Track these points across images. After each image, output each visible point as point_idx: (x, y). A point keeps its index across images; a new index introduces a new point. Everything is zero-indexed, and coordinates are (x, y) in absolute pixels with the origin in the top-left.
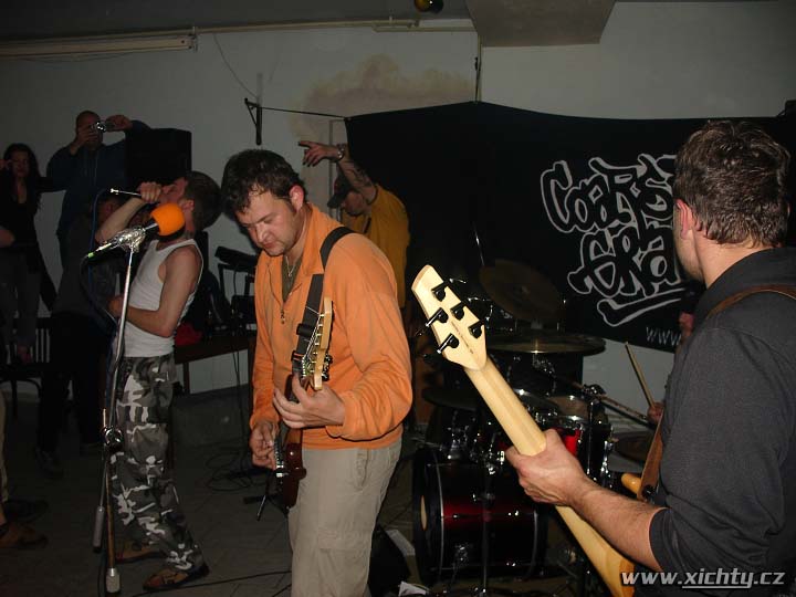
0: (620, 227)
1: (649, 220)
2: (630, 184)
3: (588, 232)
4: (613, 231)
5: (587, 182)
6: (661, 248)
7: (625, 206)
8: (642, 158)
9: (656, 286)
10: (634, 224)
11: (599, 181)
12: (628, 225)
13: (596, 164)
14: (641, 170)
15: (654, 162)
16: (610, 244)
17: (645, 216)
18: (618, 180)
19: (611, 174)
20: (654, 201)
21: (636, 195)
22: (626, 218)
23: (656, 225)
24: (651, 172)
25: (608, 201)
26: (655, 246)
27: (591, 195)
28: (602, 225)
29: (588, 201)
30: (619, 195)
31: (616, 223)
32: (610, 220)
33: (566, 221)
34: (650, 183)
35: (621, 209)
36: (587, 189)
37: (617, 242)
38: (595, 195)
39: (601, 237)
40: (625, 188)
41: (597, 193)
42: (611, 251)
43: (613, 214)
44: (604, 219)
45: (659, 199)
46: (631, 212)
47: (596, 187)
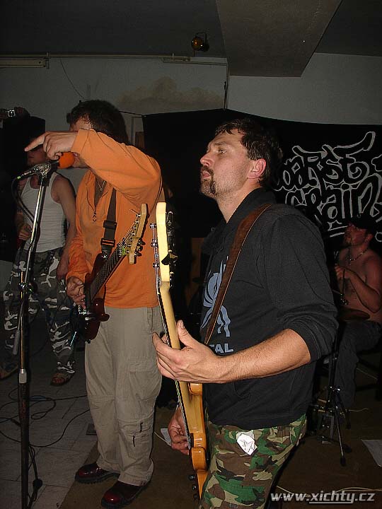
0: (310, 188)
1: (327, 185)
2: (317, 162)
3: (290, 191)
4: (305, 191)
5: (291, 160)
6: (334, 201)
7: (313, 175)
8: (325, 147)
9: (331, 224)
10: (318, 186)
11: (298, 160)
12: (315, 187)
13: (296, 150)
14: (324, 154)
15: (332, 150)
16: (304, 199)
17: (325, 182)
18: (310, 160)
19: (306, 156)
20: (331, 174)
21: (320, 169)
22: (314, 183)
23: (332, 188)
24: (330, 156)
25: (303, 172)
26: (331, 200)
27: (293, 168)
28: (299, 187)
29: (291, 172)
30: (310, 169)
31: (308, 185)
32: (304, 184)
34: (329, 162)
35: (311, 178)
36: (291, 165)
37: (308, 197)
38: (295, 169)
39: (298, 194)
40: (314, 165)
41: (296, 167)
42: (304, 203)
43: (306, 180)
44: (301, 183)
45: (334, 172)
46: (317, 179)
47: (296, 164)
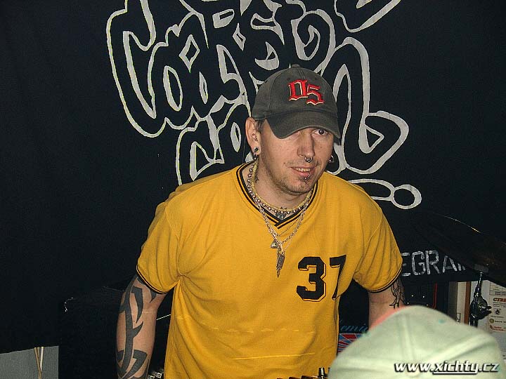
0: (227, 107)
2: (232, 27)
3: (184, 129)
4: (218, 118)
5: (177, 31)
7: (230, 69)
10: (243, 99)
11: (193, 26)
12: (238, 102)
17: (256, 82)
18: (217, 21)
19: (209, 11)
21: (242, 46)
22: (231, 90)
25: (207, 63)
27: (183, 55)
28: (203, 110)
29: (180, 66)
30: (220, 49)
31: (222, 100)
32: (212, 100)
33: (152, 114)
34: (256, 22)
35: (226, 77)
36: (177, 43)
37: (225, 137)
38: (189, 56)
39: (203, 131)
40: (224, 35)
41: (192, 51)
42: (218, 156)
44: (205, 98)
45: (269, 49)
46: (237, 77)
47: (191, 38)
